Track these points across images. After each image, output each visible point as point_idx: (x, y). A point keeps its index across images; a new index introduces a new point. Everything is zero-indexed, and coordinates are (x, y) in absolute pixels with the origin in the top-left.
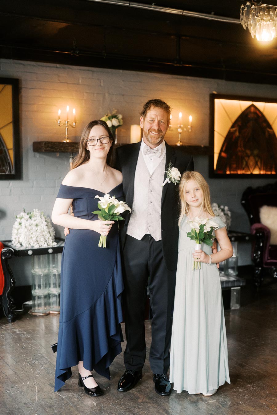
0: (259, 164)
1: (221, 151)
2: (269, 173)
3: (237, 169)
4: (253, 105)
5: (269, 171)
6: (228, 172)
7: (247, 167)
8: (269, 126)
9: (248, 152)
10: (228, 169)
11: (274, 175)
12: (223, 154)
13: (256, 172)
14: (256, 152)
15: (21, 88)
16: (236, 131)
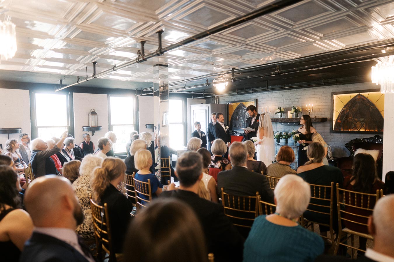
0: (364, 126)
1: (337, 120)
2: (373, 131)
3: (348, 129)
4: (360, 94)
5: (373, 130)
6: (342, 130)
7: (356, 127)
8: (373, 105)
9: (356, 120)
10: (342, 128)
11: (377, 132)
12: (338, 121)
13: (362, 130)
14: (362, 119)
15: (258, 102)
16: (347, 109)
